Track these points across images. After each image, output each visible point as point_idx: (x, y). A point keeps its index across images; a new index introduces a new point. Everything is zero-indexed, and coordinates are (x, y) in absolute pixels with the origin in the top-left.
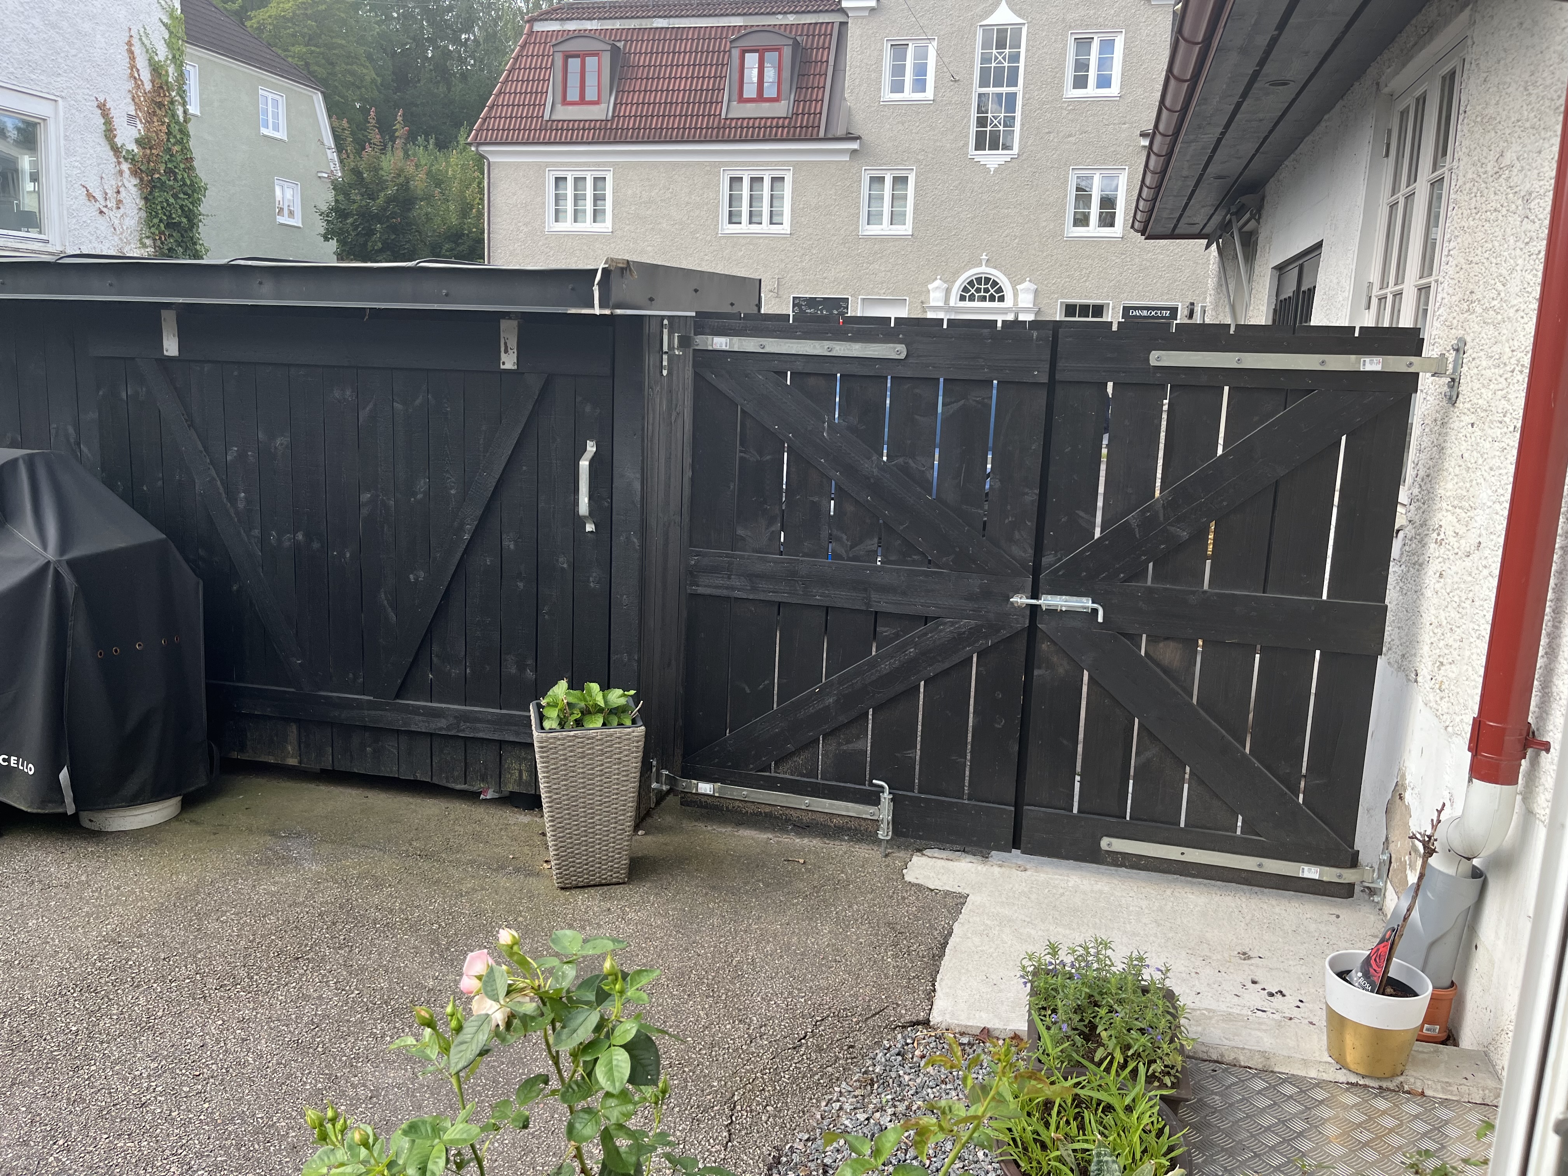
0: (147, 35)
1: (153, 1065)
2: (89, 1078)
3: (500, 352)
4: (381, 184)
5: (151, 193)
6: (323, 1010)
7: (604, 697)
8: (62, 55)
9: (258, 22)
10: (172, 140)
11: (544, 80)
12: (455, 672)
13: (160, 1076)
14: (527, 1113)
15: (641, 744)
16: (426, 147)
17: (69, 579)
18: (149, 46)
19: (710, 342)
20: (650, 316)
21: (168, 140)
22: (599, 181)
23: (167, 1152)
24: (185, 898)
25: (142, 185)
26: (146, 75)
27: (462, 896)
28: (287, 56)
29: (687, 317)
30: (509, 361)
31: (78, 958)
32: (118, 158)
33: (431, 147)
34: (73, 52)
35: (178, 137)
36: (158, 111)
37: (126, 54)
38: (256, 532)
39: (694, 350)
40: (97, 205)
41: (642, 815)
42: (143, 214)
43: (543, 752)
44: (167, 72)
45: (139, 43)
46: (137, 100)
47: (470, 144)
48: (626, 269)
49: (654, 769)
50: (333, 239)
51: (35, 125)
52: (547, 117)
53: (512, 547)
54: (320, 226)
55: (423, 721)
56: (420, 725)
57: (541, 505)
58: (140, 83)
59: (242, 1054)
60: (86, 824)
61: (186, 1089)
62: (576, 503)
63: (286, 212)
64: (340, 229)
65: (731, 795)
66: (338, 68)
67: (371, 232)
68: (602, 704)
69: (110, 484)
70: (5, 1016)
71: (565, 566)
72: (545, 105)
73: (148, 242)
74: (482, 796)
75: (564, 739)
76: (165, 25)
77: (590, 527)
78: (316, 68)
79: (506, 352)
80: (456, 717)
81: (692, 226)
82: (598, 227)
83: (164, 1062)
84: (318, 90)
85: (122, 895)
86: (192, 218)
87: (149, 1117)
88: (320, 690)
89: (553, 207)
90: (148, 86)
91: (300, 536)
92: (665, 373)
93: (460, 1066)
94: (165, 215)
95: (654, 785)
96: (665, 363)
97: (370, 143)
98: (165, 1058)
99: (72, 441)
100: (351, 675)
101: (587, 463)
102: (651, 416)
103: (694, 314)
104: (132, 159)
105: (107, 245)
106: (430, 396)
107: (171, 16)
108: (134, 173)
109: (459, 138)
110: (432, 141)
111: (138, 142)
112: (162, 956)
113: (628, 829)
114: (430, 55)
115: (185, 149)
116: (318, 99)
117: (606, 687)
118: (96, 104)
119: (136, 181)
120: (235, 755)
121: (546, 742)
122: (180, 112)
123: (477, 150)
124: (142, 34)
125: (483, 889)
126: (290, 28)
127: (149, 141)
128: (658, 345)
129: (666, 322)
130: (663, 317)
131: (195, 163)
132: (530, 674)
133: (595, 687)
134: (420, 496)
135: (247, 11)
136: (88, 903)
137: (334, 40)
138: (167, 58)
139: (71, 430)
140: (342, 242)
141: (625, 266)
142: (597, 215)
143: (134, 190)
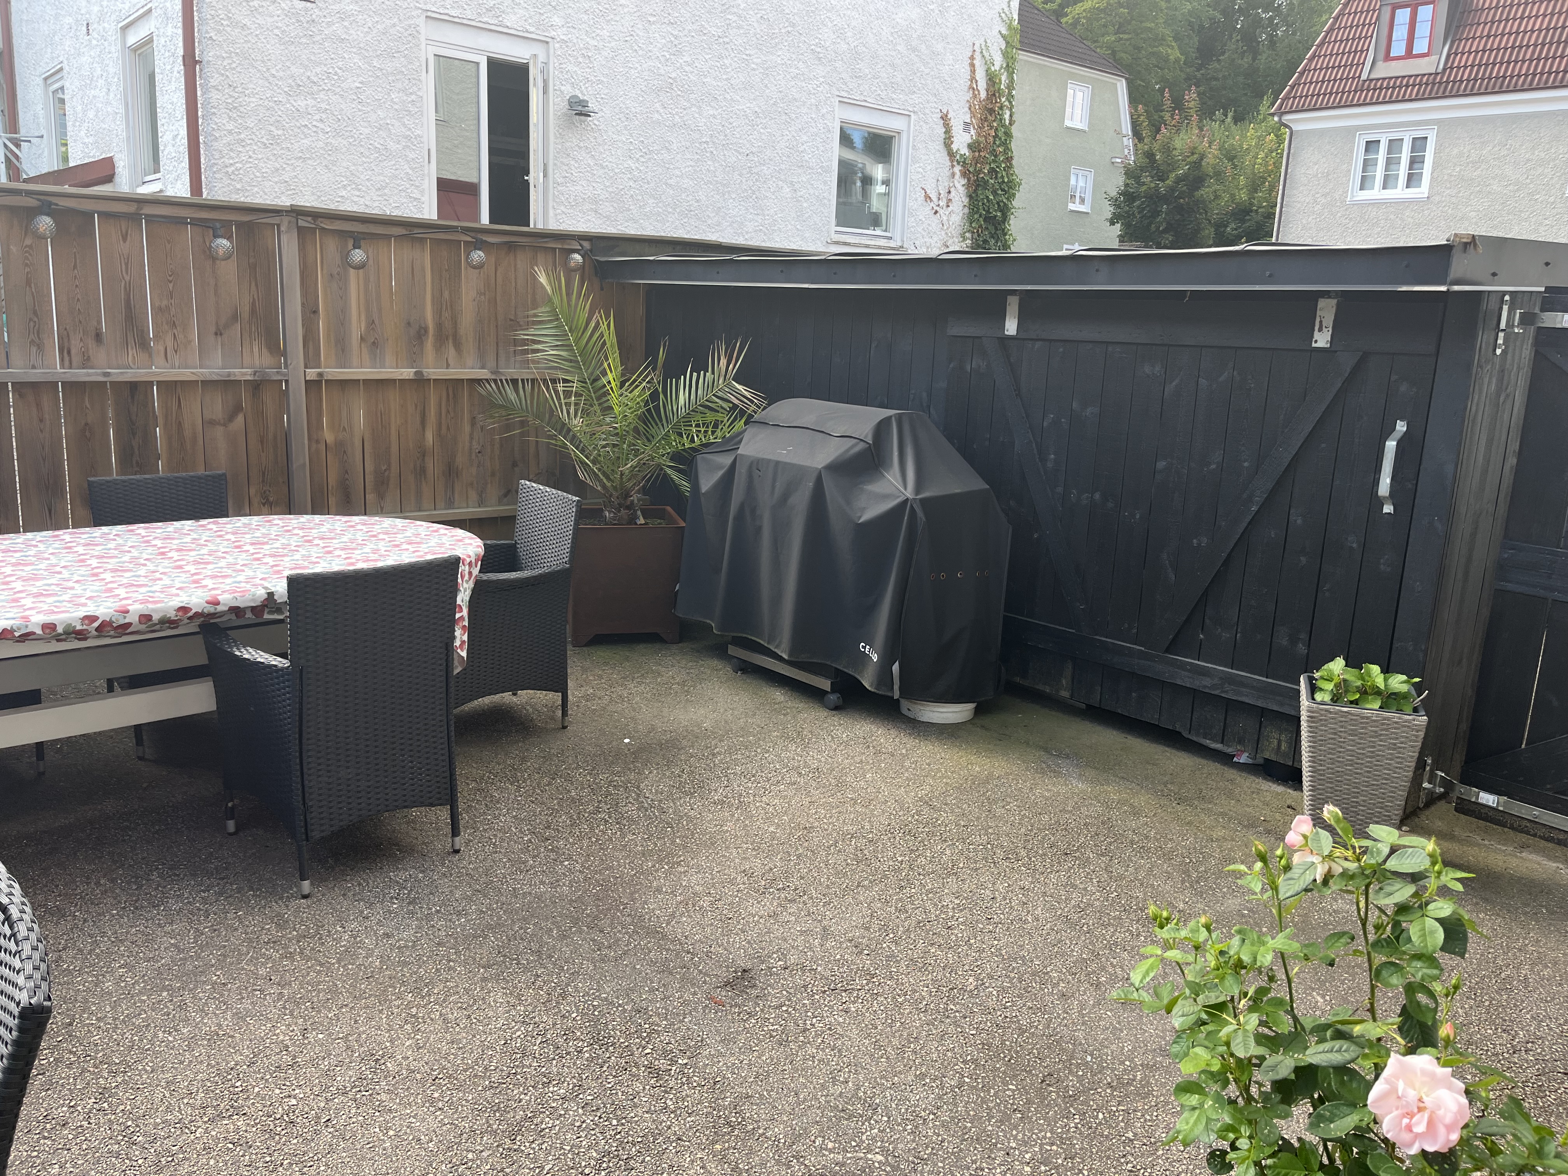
0: (987, 47)
1: (958, 902)
2: (910, 897)
3: (1313, 330)
4: (1172, 166)
5: (975, 191)
6: (1087, 899)
7: (1386, 680)
8: (919, 74)
9: (1073, 18)
10: (997, 143)
11: (1366, 38)
12: (1226, 635)
13: (961, 911)
14: (1333, 956)
15: (1422, 734)
16: (1223, 121)
17: (920, 513)
18: (988, 57)
19: (1559, 319)
20: (1489, 292)
21: (994, 143)
22: (1419, 143)
23: (967, 967)
24: (979, 784)
25: (968, 186)
26: (982, 85)
27: (1212, 841)
28: (1096, 47)
29: (1532, 292)
30: (1322, 340)
31: (901, 809)
32: (952, 161)
33: (1229, 120)
34: (927, 71)
35: (1003, 138)
36: (989, 117)
37: (968, 68)
38: (1060, 490)
39: (1539, 328)
40: (932, 204)
41: (1408, 811)
42: (966, 210)
43: (1312, 722)
44: (1000, 80)
45: (980, 56)
46: (972, 109)
47: (1273, 115)
48: (1470, 243)
49: (1428, 768)
50: (1118, 222)
51: (892, 137)
52: (1364, 76)
53: (1299, 522)
54: (1108, 211)
55: (1189, 677)
56: (1185, 680)
57: (1337, 482)
58: (976, 92)
59: (1023, 914)
60: (905, 711)
61: (981, 926)
62: (1376, 482)
63: (1078, 200)
64: (1126, 212)
65: (1518, 812)
66: (1144, 52)
67: (1156, 213)
68: (1382, 686)
69: (950, 439)
70: (852, 837)
71: (1355, 545)
72: (1363, 64)
73: (968, 235)
74: (1235, 759)
75: (1336, 714)
76: (1003, 36)
77: (1388, 509)
78: (1123, 55)
79: (1320, 330)
80: (1221, 678)
81: (1531, 186)
82: (1412, 193)
83: (964, 901)
84: (1122, 77)
85: (932, 770)
86: (1005, 210)
87: (953, 938)
88: (1096, 635)
89: (1359, 174)
90: (983, 95)
91: (1097, 496)
92: (1499, 352)
93: (1288, 895)
94: (984, 210)
95: (1426, 785)
96: (1500, 341)
97: (1166, 125)
98: (964, 898)
99: (925, 405)
100: (1126, 625)
101: (1395, 443)
102: (1476, 397)
103: (1543, 289)
104: (964, 163)
105: (935, 239)
106: (1235, 373)
107: (1010, 27)
108: (964, 174)
109: (1260, 108)
110: (1230, 115)
111: (970, 146)
112: (963, 823)
113: (1394, 817)
114: (1239, 26)
115: (1007, 149)
116: (1121, 86)
117: (1386, 670)
118: (940, 115)
119: (964, 181)
120: (1018, 679)
121: (1318, 713)
122: (1007, 116)
123: (1280, 119)
124: (983, 47)
125: (1233, 840)
126: (1102, 18)
127: (979, 145)
128: (1495, 322)
129: (1507, 298)
130: (1504, 293)
131: (1014, 162)
132: (1302, 649)
133: (1375, 669)
134: (1213, 466)
135: (1063, 9)
136: (907, 770)
137: (1144, 25)
138: (1001, 67)
139: (924, 395)
140: (1127, 226)
141: (1469, 241)
142: (1412, 180)
143: (962, 190)
